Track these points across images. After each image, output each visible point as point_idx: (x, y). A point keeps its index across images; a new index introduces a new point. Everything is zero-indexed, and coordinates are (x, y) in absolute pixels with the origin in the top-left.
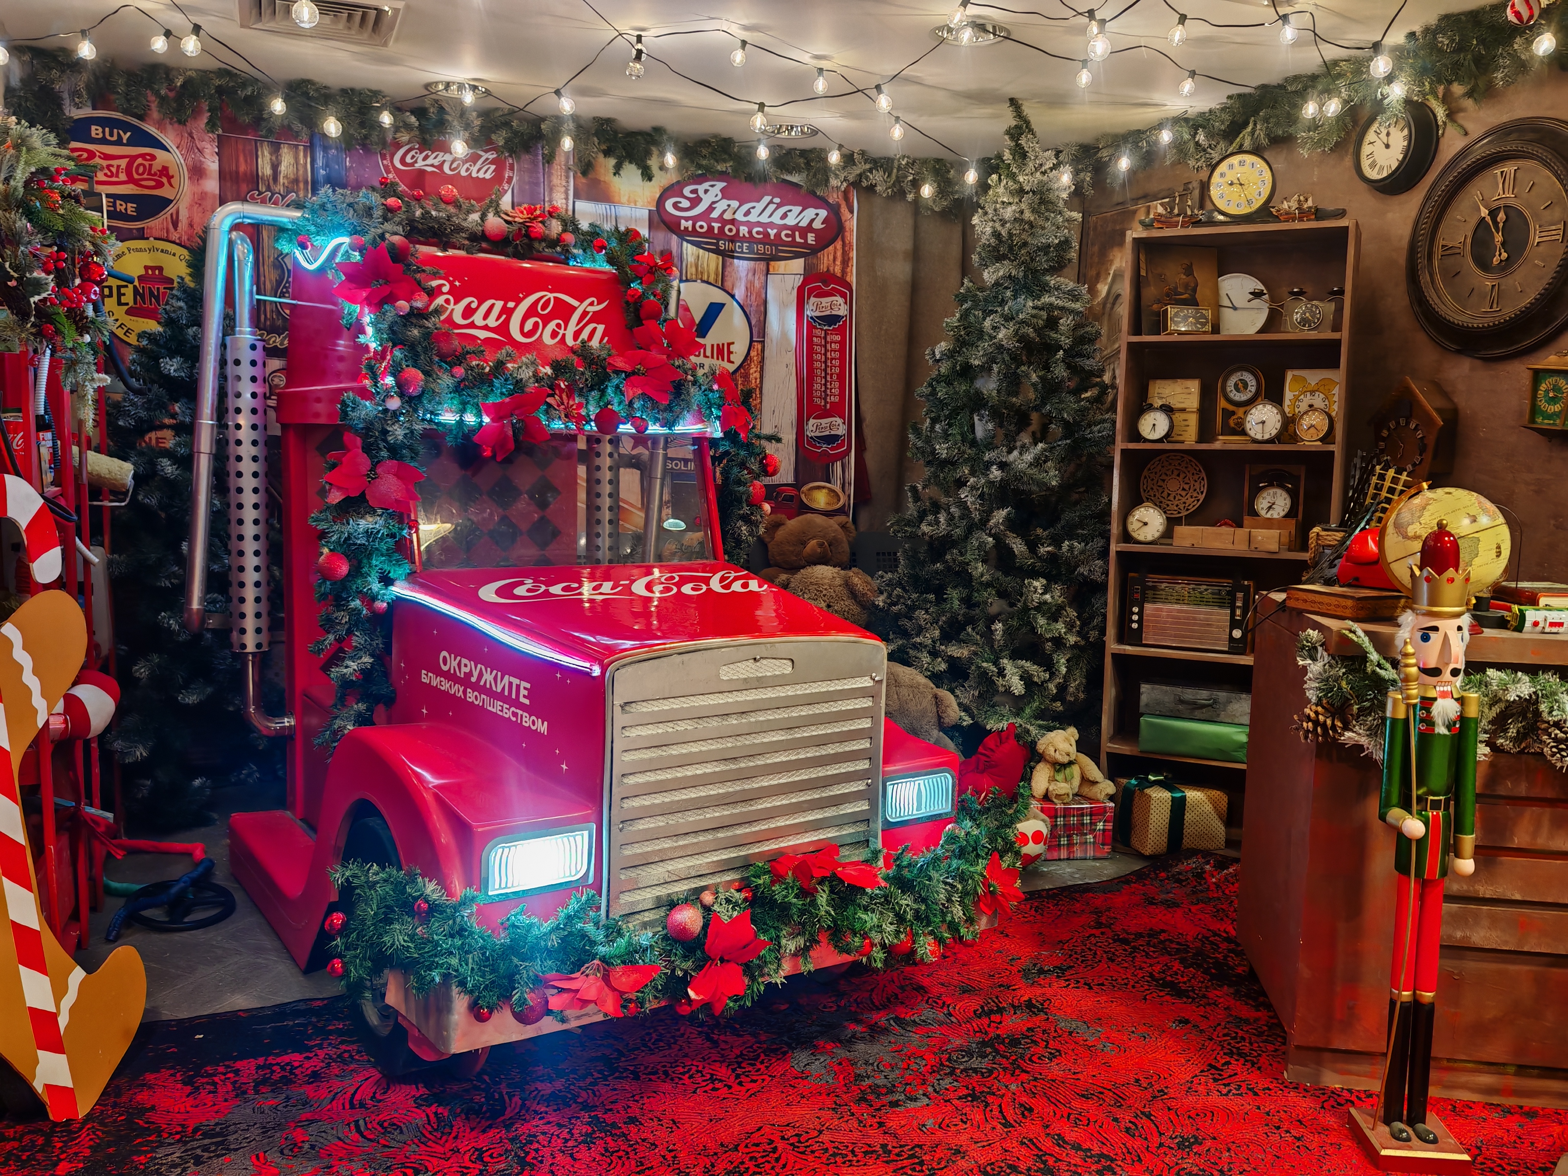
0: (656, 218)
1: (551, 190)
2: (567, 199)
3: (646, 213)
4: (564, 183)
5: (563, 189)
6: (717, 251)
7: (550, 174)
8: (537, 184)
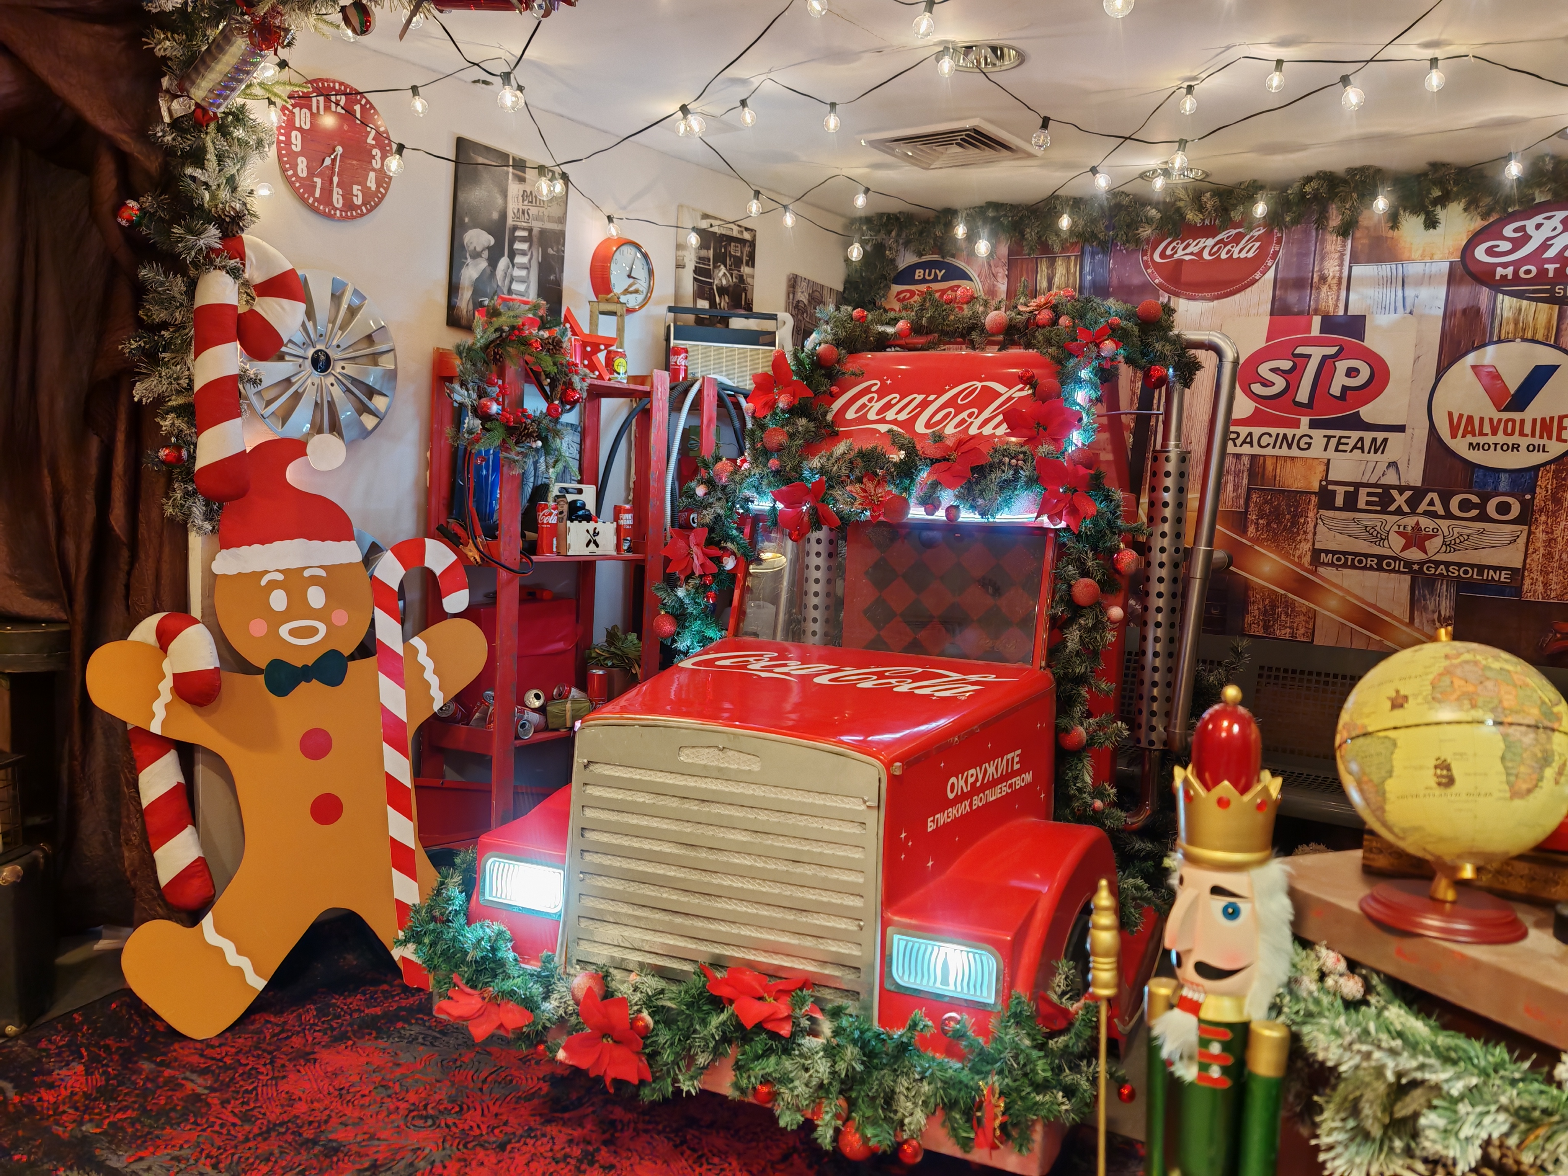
0: (1460, 270)
1: (1323, 259)
2: (1341, 265)
3: (1445, 267)
4: (1339, 248)
5: (1337, 255)
6: (1552, 300)
7: (1323, 241)
8: (1307, 254)
